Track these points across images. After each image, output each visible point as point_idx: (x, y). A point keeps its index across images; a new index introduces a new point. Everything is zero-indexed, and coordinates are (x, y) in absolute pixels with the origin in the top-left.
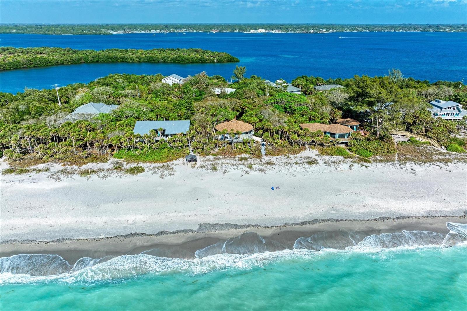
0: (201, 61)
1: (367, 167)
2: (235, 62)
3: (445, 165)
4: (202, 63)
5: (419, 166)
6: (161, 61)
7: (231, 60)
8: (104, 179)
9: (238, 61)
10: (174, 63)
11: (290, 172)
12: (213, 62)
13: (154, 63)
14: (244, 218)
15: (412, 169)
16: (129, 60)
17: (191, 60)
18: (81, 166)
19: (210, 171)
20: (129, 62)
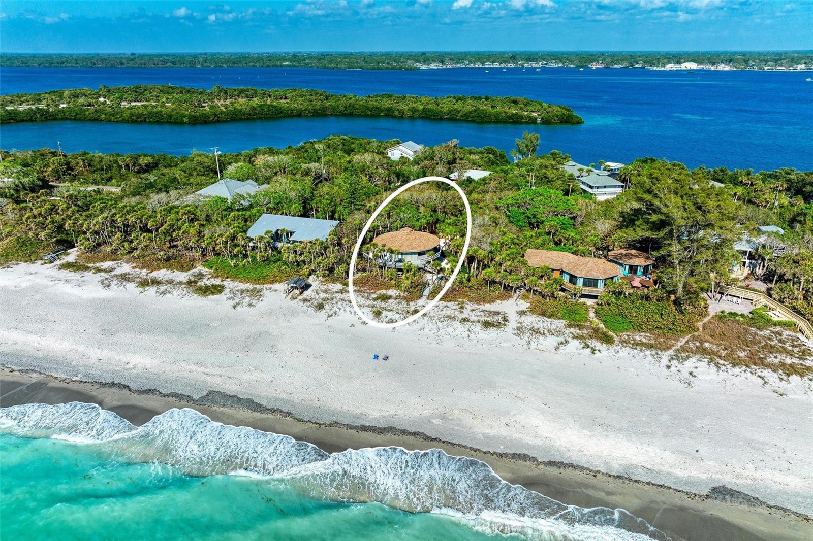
0: (513, 119)
1: (593, 351)
2: (574, 123)
3: (781, 379)
4: (514, 123)
5: (713, 369)
6: (445, 117)
7: (567, 120)
8: (162, 295)
9: (580, 122)
10: (466, 121)
11: (439, 334)
12: (533, 121)
13: (434, 119)
14: (284, 396)
15: (691, 373)
16: (397, 113)
17: (495, 117)
18: (152, 271)
19: (311, 310)
20: (395, 117)
